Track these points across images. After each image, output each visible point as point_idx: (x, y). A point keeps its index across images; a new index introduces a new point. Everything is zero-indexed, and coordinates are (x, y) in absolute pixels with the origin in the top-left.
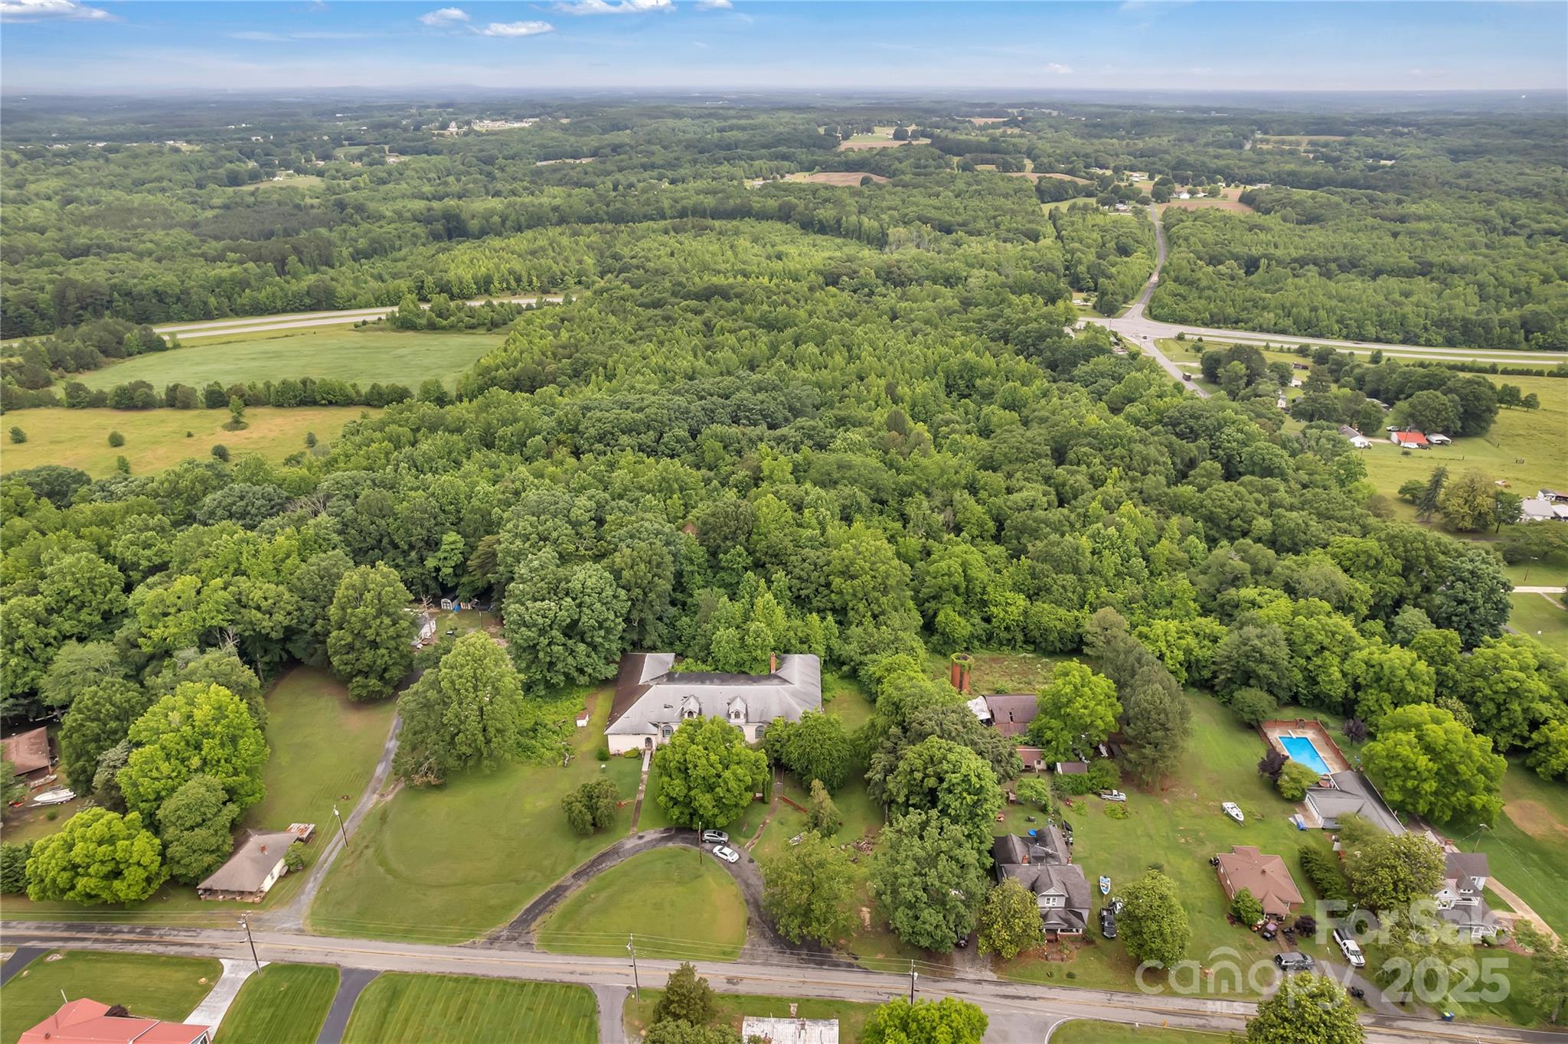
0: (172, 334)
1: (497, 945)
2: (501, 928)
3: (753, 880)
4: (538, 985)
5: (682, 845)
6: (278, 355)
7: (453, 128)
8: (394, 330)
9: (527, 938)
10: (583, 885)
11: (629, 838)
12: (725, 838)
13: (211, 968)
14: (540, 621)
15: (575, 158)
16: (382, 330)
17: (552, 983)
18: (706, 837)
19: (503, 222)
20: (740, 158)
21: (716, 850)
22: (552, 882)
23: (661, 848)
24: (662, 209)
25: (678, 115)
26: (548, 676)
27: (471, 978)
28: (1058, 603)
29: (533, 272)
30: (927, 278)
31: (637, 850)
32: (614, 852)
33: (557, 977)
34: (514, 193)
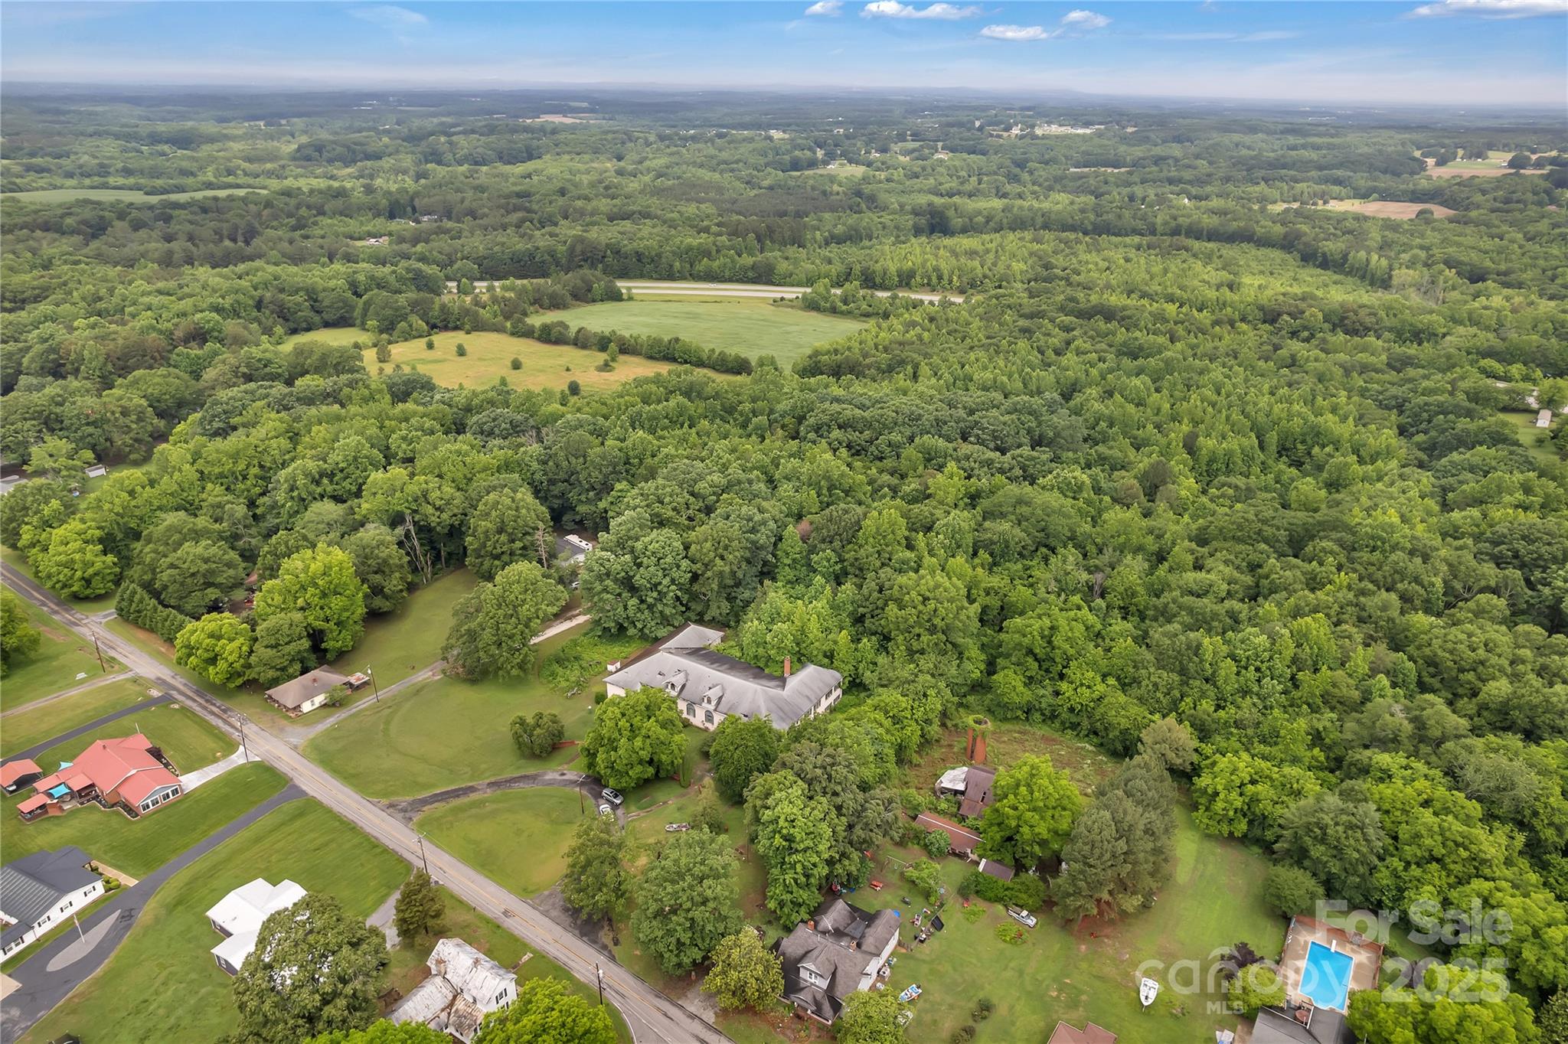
0: (629, 289)
1: (390, 810)
2: (405, 799)
4: (385, 851)
5: (583, 792)
6: (695, 316)
7: (1016, 131)
8: (802, 309)
9: (415, 814)
10: (489, 793)
11: (553, 771)
12: (618, 801)
13: (230, 747)
15: (1115, 167)
16: (792, 307)
17: (394, 854)
18: (604, 793)
19: (987, 222)
20: (1282, 179)
21: (602, 807)
22: (471, 782)
23: (569, 789)
24: (1154, 224)
25: (1253, 130)
27: (353, 825)
29: (956, 272)
30: (1390, 330)
33: (402, 851)
34: (1020, 196)
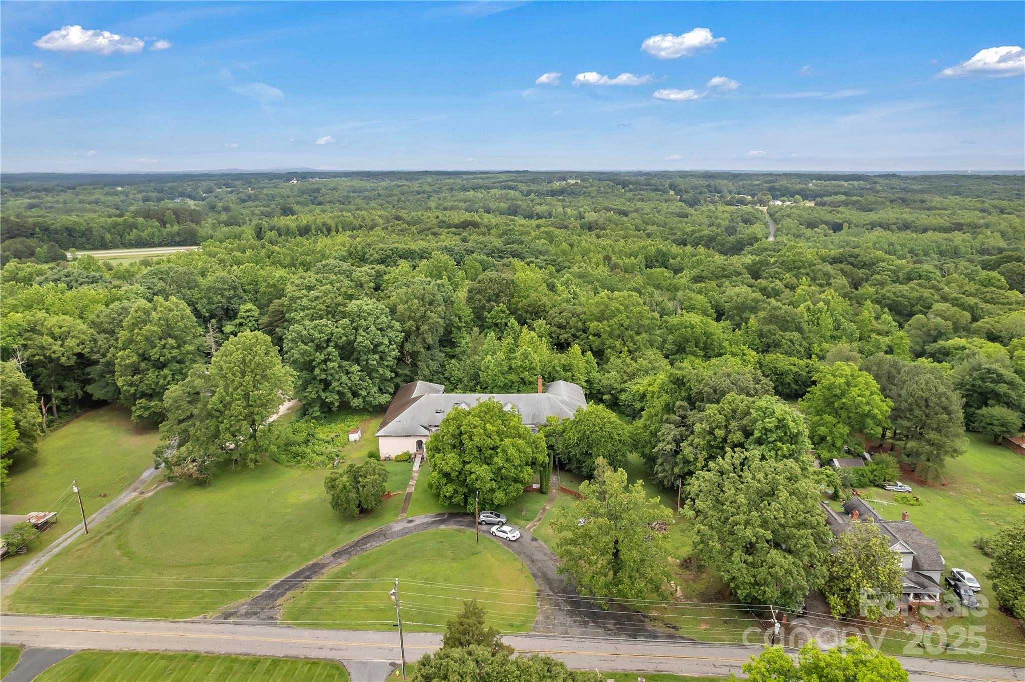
0: (74, 255)
1: (232, 620)
2: (242, 603)
3: (537, 556)
4: (276, 662)
5: (455, 527)
9: (271, 613)
10: (344, 563)
11: (397, 522)
12: (504, 520)
14: (317, 335)
17: (294, 661)
18: (482, 518)
21: (494, 529)
22: (308, 560)
23: (433, 530)
26: (323, 395)
27: (191, 655)
28: (788, 354)
31: (405, 532)
32: (382, 534)
33: (301, 653)
